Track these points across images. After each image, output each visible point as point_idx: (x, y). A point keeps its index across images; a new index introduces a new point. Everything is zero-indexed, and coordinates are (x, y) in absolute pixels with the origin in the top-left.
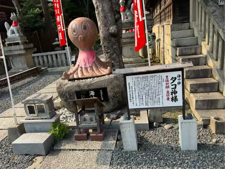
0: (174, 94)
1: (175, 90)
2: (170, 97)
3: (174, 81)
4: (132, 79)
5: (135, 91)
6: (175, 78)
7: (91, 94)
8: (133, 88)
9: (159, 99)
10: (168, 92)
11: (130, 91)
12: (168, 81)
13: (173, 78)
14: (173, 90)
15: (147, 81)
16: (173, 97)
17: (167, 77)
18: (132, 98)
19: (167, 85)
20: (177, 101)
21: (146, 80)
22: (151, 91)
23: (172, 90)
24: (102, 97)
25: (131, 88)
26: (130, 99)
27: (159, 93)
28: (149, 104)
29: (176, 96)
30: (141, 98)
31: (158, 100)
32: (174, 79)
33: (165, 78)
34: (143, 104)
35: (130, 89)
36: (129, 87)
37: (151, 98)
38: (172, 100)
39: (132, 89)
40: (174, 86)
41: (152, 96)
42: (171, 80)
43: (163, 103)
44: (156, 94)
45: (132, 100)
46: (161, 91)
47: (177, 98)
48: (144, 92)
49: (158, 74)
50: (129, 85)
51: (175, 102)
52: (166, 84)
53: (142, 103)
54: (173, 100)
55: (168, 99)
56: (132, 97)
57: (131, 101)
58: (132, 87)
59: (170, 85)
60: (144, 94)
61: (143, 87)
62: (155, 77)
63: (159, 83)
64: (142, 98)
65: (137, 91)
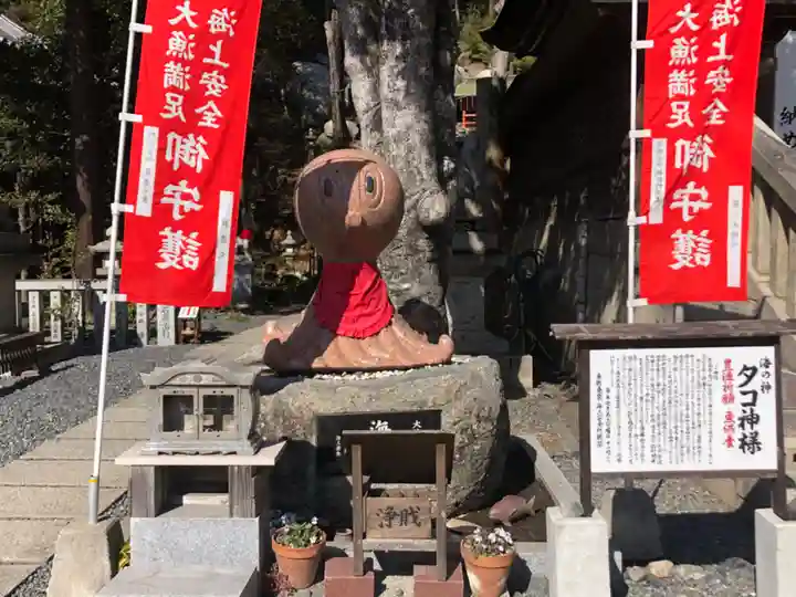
0: (747, 426)
1: (752, 411)
2: (738, 434)
3: (750, 378)
4: (612, 362)
5: (618, 407)
6: (755, 370)
8: (613, 394)
9: (699, 441)
10: (729, 417)
11: (600, 406)
12: (730, 376)
13: (745, 368)
14: (745, 408)
15: (661, 373)
16: (745, 437)
17: (728, 362)
18: (604, 434)
19: (728, 392)
20: (759, 449)
21: (658, 370)
22: (673, 409)
23: (744, 412)
25: (604, 394)
26: (599, 437)
27: (702, 419)
28: (665, 457)
29: (756, 433)
30: (639, 432)
31: (696, 445)
32: (749, 373)
33: (722, 367)
34: (642, 455)
35: (599, 397)
36: (599, 389)
37: (674, 435)
38: (742, 447)
39: (608, 397)
40: (749, 398)
41: (676, 427)
42: (740, 374)
43: (711, 456)
44: (690, 423)
45: (605, 440)
46: (707, 411)
47: (759, 439)
48: (650, 413)
49: (698, 352)
50: (598, 382)
51: (752, 453)
52: (726, 388)
53: (639, 452)
54: (746, 447)
55: (730, 441)
56: (604, 427)
57: (600, 445)
58: (608, 391)
59: (736, 391)
60: (650, 418)
61: (647, 394)
62: (690, 359)
63: (702, 382)
64: (642, 435)
65: (624, 410)
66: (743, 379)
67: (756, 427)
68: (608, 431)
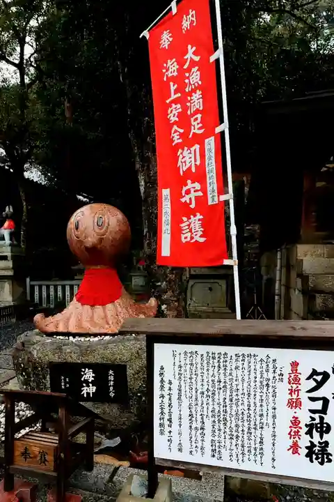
0: (316, 435)
1: (322, 419)
2: (304, 441)
3: (319, 385)
4: (174, 356)
5: (179, 398)
6: (326, 376)
7: (86, 377)
8: (175, 383)
9: (261, 442)
10: (295, 422)
11: (163, 396)
12: (297, 381)
13: (315, 373)
14: (313, 415)
15: (222, 371)
16: (313, 445)
17: (295, 365)
18: (167, 423)
19: (295, 396)
20: (330, 461)
21: (219, 367)
22: (234, 408)
23: (313, 419)
24: (111, 388)
25: (167, 386)
26: (161, 425)
27: (264, 420)
28: (225, 454)
29: (327, 443)
30: (199, 425)
31: (258, 446)
32: (319, 378)
33: (287, 370)
34: (202, 448)
35: (162, 387)
36: (162, 381)
37: (235, 434)
38: (309, 455)
39: (170, 389)
40: (318, 405)
41: (237, 426)
42: (308, 379)
43: (274, 460)
44: (252, 423)
45: (167, 429)
46: (270, 415)
47: (329, 450)
48: (210, 409)
49: (261, 352)
50: (161, 374)
51: (322, 463)
52: (291, 392)
53: (199, 445)
54: (314, 457)
55: (295, 448)
56: (167, 417)
57: (162, 433)
58: (170, 383)
59: (304, 396)
60: (210, 414)
61: (208, 390)
62: (253, 359)
63: (265, 383)
64: (202, 428)
65: (186, 403)
66: (312, 384)
67: (326, 437)
68: (170, 420)
